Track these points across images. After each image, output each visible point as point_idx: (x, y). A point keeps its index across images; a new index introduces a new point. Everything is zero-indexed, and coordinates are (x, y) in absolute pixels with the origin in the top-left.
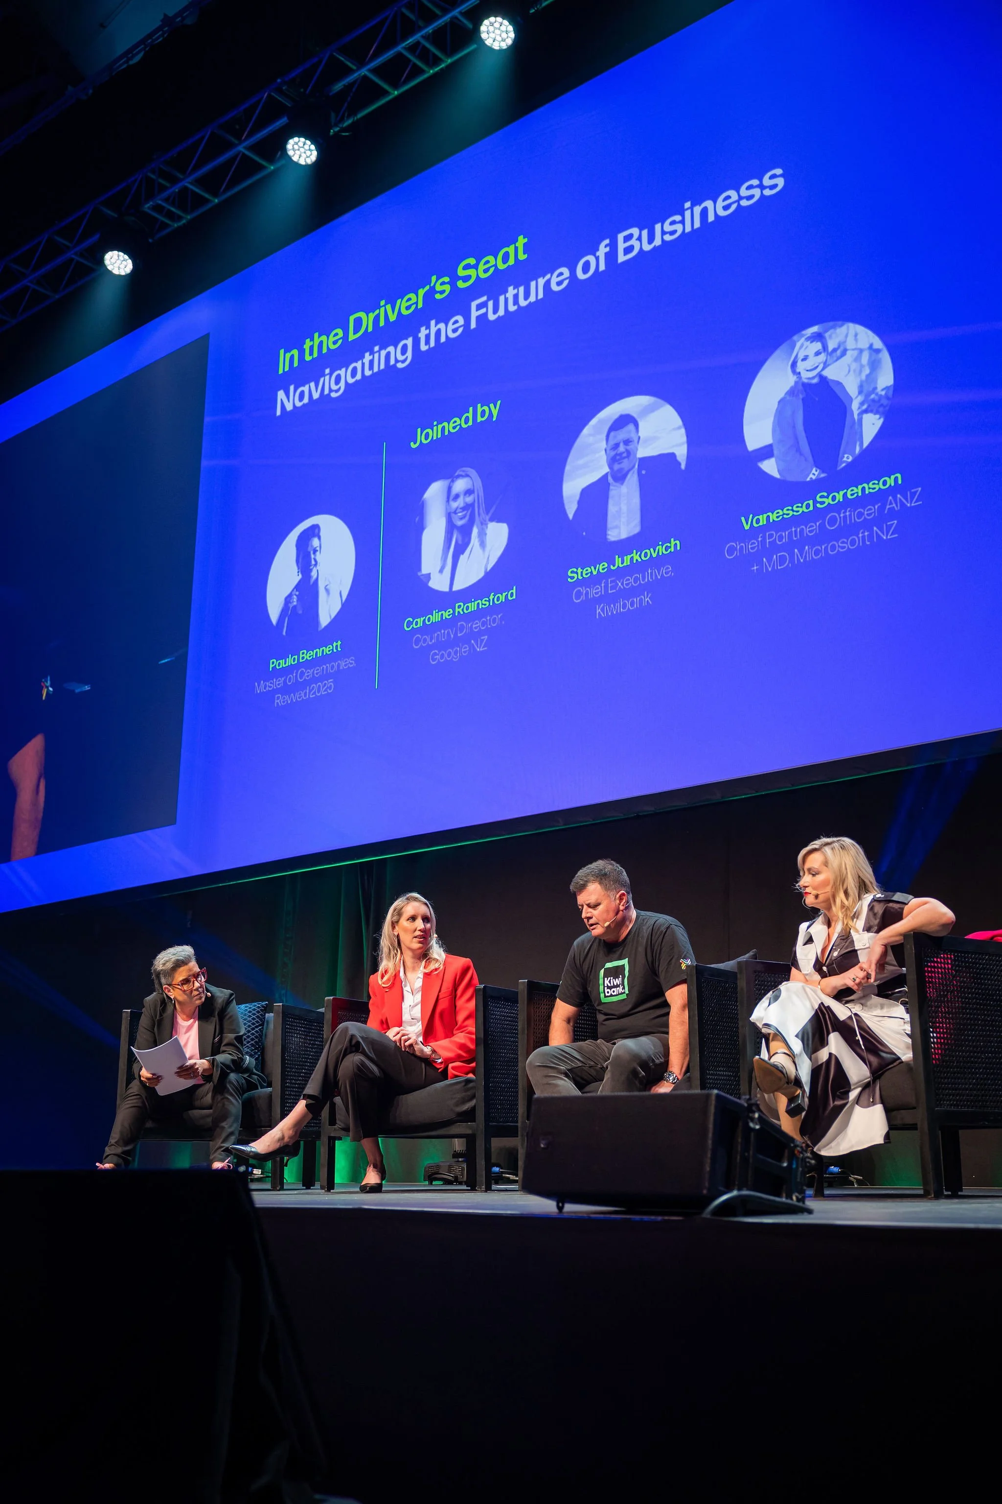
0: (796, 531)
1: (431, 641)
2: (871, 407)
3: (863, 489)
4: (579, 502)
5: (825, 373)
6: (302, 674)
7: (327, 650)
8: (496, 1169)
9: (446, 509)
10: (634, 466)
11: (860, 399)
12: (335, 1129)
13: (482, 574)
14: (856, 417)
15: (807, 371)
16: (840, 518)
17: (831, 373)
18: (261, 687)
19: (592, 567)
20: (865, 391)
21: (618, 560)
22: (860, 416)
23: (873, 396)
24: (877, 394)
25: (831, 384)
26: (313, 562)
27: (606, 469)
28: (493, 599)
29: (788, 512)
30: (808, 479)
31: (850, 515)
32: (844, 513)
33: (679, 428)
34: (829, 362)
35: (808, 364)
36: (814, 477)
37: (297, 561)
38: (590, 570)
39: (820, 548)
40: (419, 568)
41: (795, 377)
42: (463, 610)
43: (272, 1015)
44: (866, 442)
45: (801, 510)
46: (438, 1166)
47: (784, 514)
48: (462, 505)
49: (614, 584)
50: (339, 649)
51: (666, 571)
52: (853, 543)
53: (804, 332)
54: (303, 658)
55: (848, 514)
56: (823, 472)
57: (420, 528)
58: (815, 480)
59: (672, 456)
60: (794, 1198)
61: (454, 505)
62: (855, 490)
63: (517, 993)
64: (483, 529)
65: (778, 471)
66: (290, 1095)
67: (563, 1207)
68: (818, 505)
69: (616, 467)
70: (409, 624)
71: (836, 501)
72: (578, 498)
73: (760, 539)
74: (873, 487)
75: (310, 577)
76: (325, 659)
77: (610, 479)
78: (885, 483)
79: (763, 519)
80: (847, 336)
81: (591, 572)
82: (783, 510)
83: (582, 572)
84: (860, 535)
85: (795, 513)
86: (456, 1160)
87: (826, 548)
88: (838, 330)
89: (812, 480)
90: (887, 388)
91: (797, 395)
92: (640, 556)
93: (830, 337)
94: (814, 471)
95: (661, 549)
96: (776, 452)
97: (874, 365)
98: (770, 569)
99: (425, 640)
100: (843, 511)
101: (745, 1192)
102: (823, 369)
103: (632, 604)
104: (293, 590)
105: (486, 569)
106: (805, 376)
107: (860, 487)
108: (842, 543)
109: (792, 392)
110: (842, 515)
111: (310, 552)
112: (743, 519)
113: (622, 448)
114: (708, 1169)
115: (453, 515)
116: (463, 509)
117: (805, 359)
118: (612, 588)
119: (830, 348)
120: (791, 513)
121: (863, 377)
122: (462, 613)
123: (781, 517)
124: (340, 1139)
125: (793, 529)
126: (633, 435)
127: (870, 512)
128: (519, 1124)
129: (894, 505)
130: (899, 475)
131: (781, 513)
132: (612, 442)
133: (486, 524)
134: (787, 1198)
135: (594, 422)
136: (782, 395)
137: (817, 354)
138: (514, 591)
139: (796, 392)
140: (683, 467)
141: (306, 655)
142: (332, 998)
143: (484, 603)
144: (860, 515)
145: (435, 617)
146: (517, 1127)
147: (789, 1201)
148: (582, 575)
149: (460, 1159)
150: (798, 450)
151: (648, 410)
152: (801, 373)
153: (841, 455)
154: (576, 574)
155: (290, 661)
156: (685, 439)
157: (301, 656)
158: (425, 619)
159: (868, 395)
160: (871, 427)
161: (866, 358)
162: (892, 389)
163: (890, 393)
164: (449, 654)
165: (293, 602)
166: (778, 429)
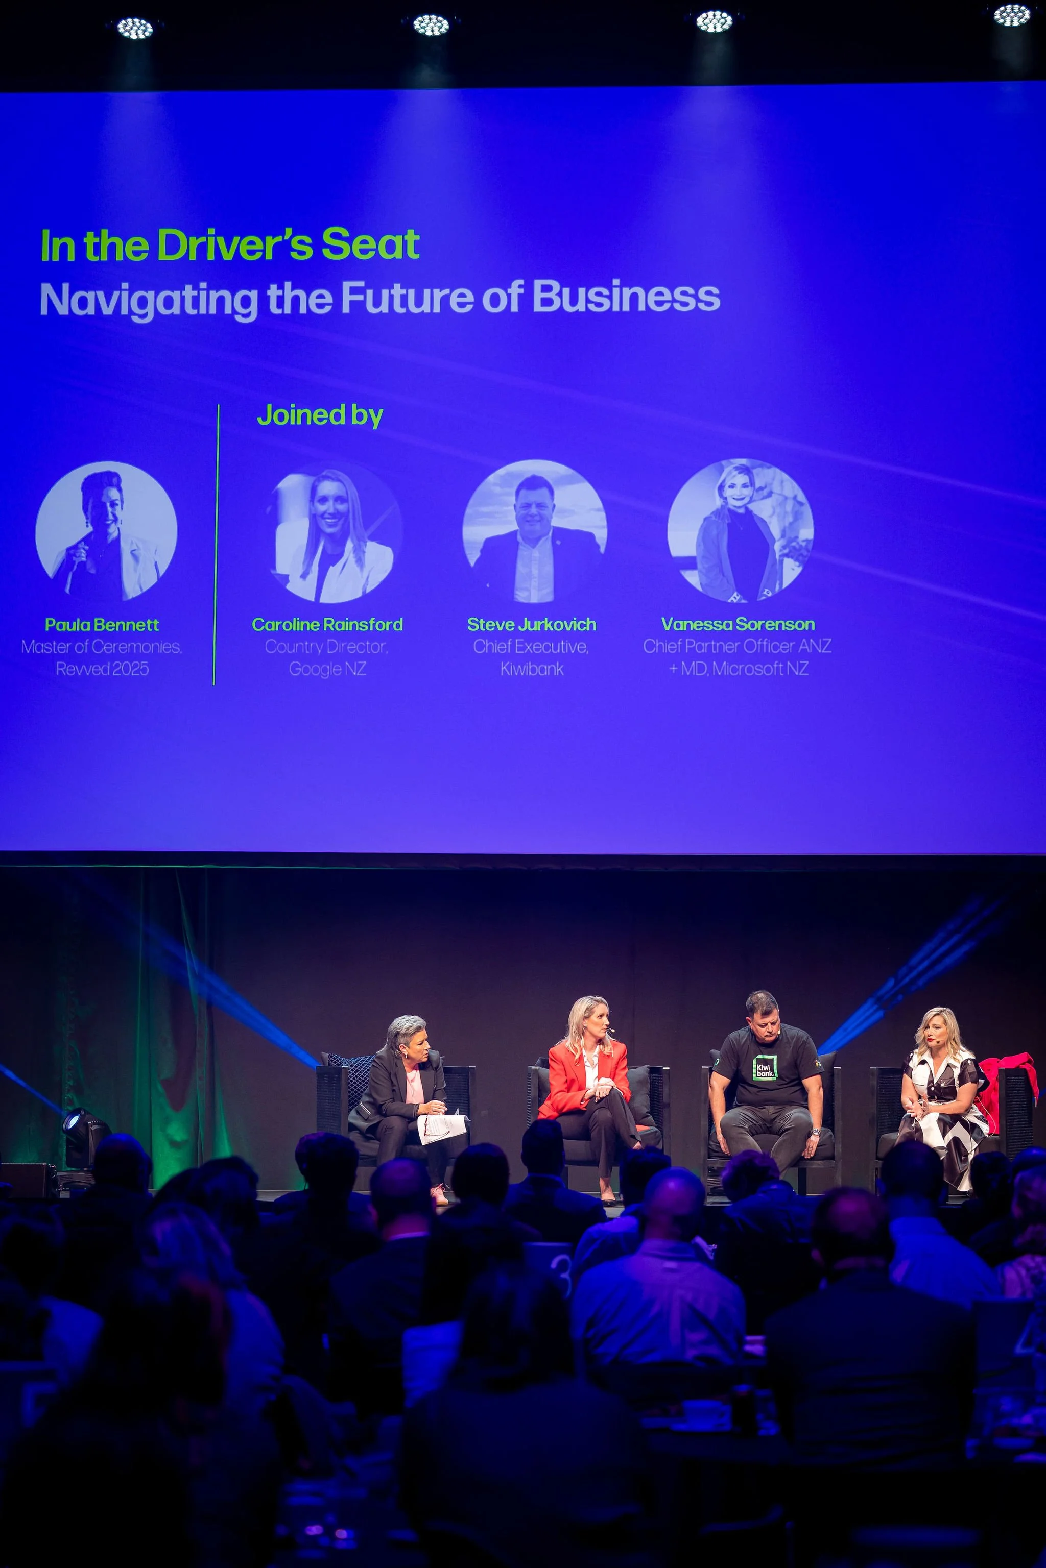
0: (715, 645)
1: (290, 649)
2: (793, 553)
3: (780, 625)
4: (482, 551)
5: (751, 507)
6: (99, 646)
7: (138, 626)
9: (310, 510)
10: (548, 533)
13: (359, 594)
14: (777, 557)
15: (734, 498)
16: (758, 645)
17: (756, 509)
18: (32, 647)
19: (497, 623)
20: (788, 535)
21: (527, 624)
22: (782, 558)
23: (794, 544)
24: (798, 543)
25: (755, 518)
26: (111, 517)
27: (515, 527)
28: (374, 625)
29: (707, 625)
30: (729, 601)
31: (767, 645)
32: (761, 641)
33: (598, 510)
34: (754, 498)
35: (736, 492)
36: (735, 601)
37: (85, 509)
38: (494, 624)
39: (737, 667)
40: (273, 565)
41: (722, 500)
42: (334, 626)
44: (786, 583)
45: (721, 627)
47: (704, 626)
48: (331, 510)
49: (522, 645)
51: (581, 648)
52: (768, 670)
53: (732, 461)
54: (99, 627)
55: (765, 643)
56: (744, 598)
57: (274, 521)
58: (737, 604)
59: (591, 536)
61: (322, 508)
62: (773, 624)
64: (360, 545)
65: (701, 584)
68: (738, 628)
69: (527, 527)
70: (259, 624)
71: (755, 629)
72: (481, 546)
73: (679, 643)
74: (789, 626)
75: (106, 534)
76: (131, 636)
77: (519, 538)
78: (800, 625)
79: (683, 625)
80: (773, 479)
81: (496, 627)
82: (703, 622)
83: (484, 625)
84: (775, 666)
85: (715, 629)
87: (743, 669)
88: (766, 471)
89: (732, 603)
90: (807, 541)
91: (723, 519)
92: (552, 625)
93: (758, 475)
94: (735, 594)
95: (576, 625)
96: (699, 566)
97: (797, 516)
98: (688, 674)
99: (282, 648)
100: (761, 639)
102: (748, 503)
103: (542, 670)
104: (80, 542)
105: (364, 592)
106: (733, 503)
107: (778, 622)
108: (758, 667)
109: (717, 513)
110: (759, 643)
111: (104, 504)
112: (663, 619)
113: (534, 510)
115: (319, 519)
116: (333, 516)
117: (732, 486)
118: (519, 649)
119: (758, 485)
120: (711, 627)
121: (787, 524)
122: (332, 629)
123: (701, 628)
125: (713, 643)
126: (547, 501)
127: (786, 647)
129: (807, 647)
130: (813, 623)
131: (701, 624)
132: (522, 500)
133: (365, 542)
135: (501, 472)
136: (708, 513)
137: (744, 486)
138: (401, 622)
139: (721, 516)
140: (602, 549)
141: (105, 624)
143: (362, 626)
144: (776, 647)
145: (297, 625)
148: (484, 627)
150: (721, 571)
151: (565, 480)
152: (728, 499)
153: (761, 589)
154: (476, 624)
155: (78, 626)
156: (605, 523)
157: (96, 624)
158: (282, 624)
159: (790, 541)
160: (791, 571)
161: (789, 506)
162: (812, 542)
163: (810, 546)
164: (316, 670)
165: (80, 556)
166: (702, 544)
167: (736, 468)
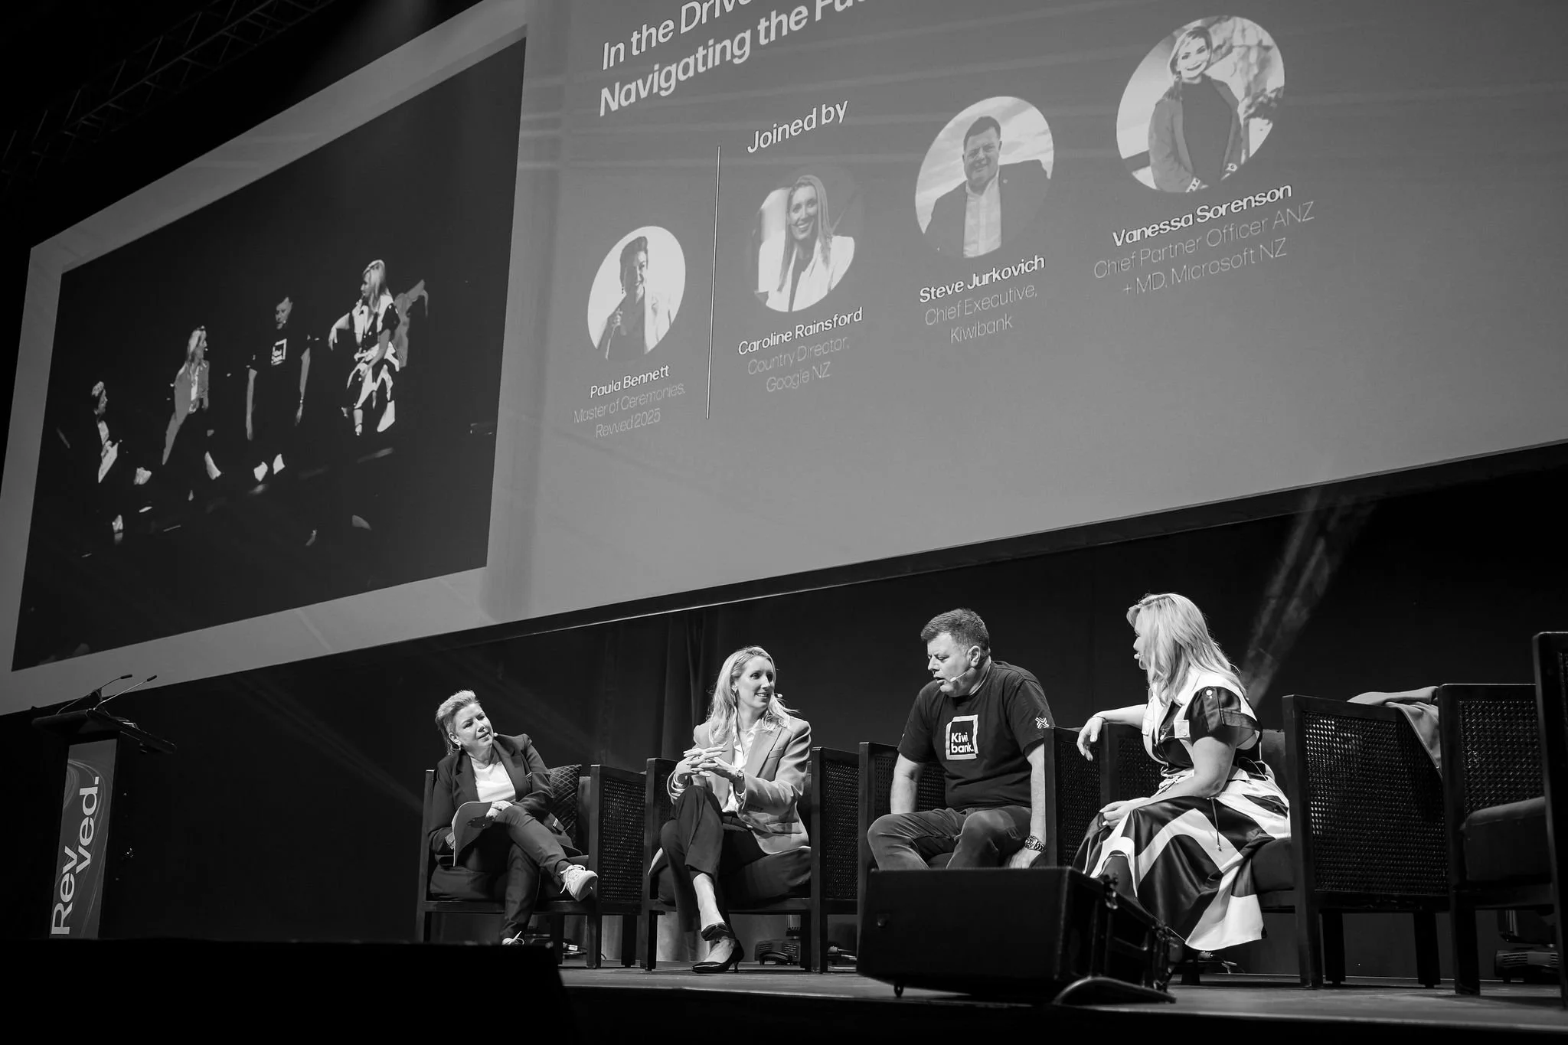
0: (1173, 248)
1: (768, 366)
2: (1261, 110)
3: (1249, 202)
4: (933, 214)
5: (1208, 73)
6: (626, 402)
7: (653, 375)
8: (834, 949)
9: (787, 221)
10: (995, 174)
11: (1247, 101)
12: (657, 902)
13: (825, 293)
14: (1242, 122)
15: (1189, 70)
16: (1223, 233)
17: (1216, 73)
18: (581, 416)
19: (947, 287)
20: (1253, 91)
21: (976, 280)
22: (1247, 121)
23: (1260, 99)
24: (1266, 96)
25: (1215, 85)
26: (639, 279)
27: (964, 178)
28: (837, 321)
29: (1164, 227)
30: (1188, 191)
31: (1234, 230)
33: (1044, 133)
34: (1213, 60)
35: (1190, 62)
36: (1194, 189)
37: (622, 277)
38: (944, 290)
39: (1199, 267)
41: (1175, 77)
42: (803, 333)
43: (588, 778)
45: (1178, 225)
46: (770, 944)
47: (1160, 229)
48: (803, 217)
49: (970, 305)
50: (667, 375)
51: (1029, 291)
52: (1236, 261)
53: (1185, 27)
54: (627, 384)
55: (1231, 229)
56: (1204, 183)
57: (758, 241)
58: (1197, 190)
59: (1038, 163)
60: (1155, 985)
61: (795, 216)
62: (1240, 203)
63: (858, 756)
64: (827, 244)
65: (1154, 181)
66: (608, 865)
67: (902, 991)
68: (1199, 220)
69: (975, 175)
70: (744, 347)
71: (1218, 216)
72: (931, 209)
73: (1133, 257)
74: (1261, 199)
75: (635, 295)
76: (651, 385)
77: (967, 188)
79: (1137, 235)
80: (1233, 31)
81: (946, 292)
82: (1158, 225)
83: (935, 292)
84: (1245, 253)
85: (1173, 229)
86: (790, 938)
87: (1206, 267)
88: (1224, 25)
89: (1191, 192)
90: (1278, 90)
91: (1177, 98)
92: (999, 274)
93: (1214, 32)
94: (1194, 181)
96: (1152, 160)
97: (1264, 64)
98: (1144, 291)
99: (761, 366)
100: (1225, 226)
101: (1100, 978)
102: (1205, 69)
103: (990, 328)
104: (616, 310)
105: (829, 290)
106: (1186, 75)
107: (1245, 200)
108: (1223, 262)
109: (1170, 94)
110: (1224, 231)
111: (635, 268)
112: (1115, 234)
113: (981, 155)
114: (1060, 952)
115: (793, 228)
116: (805, 221)
117: (1186, 57)
118: (968, 310)
119: (1215, 45)
120: (1168, 228)
121: (1251, 78)
122: (802, 335)
123: (1157, 233)
124: (663, 913)
125: (1170, 246)
126: (994, 140)
127: (1256, 227)
128: (858, 900)
129: (1283, 220)
130: (1289, 188)
131: (1157, 228)
132: (970, 148)
133: (831, 238)
134: (1146, 985)
135: (949, 125)
136: (1160, 97)
137: (1200, 51)
138: (860, 312)
139: (1176, 94)
140: (1049, 176)
141: (631, 380)
142: (654, 759)
143: (827, 325)
144: (1244, 231)
145: (773, 341)
146: (856, 902)
147: (1148, 989)
148: (936, 296)
149: (795, 938)
150: (1178, 160)
151: (1011, 113)
152: (1182, 73)
153: (1224, 165)
154: (926, 294)
155: (612, 388)
156: (1051, 145)
157: (625, 382)
158: (761, 343)
159: (1256, 97)
160: (1259, 131)
161: (1253, 56)
162: (1282, 91)
163: (1281, 95)
164: (788, 382)
165: (617, 322)
166: (1154, 135)
167: (1190, 34)
